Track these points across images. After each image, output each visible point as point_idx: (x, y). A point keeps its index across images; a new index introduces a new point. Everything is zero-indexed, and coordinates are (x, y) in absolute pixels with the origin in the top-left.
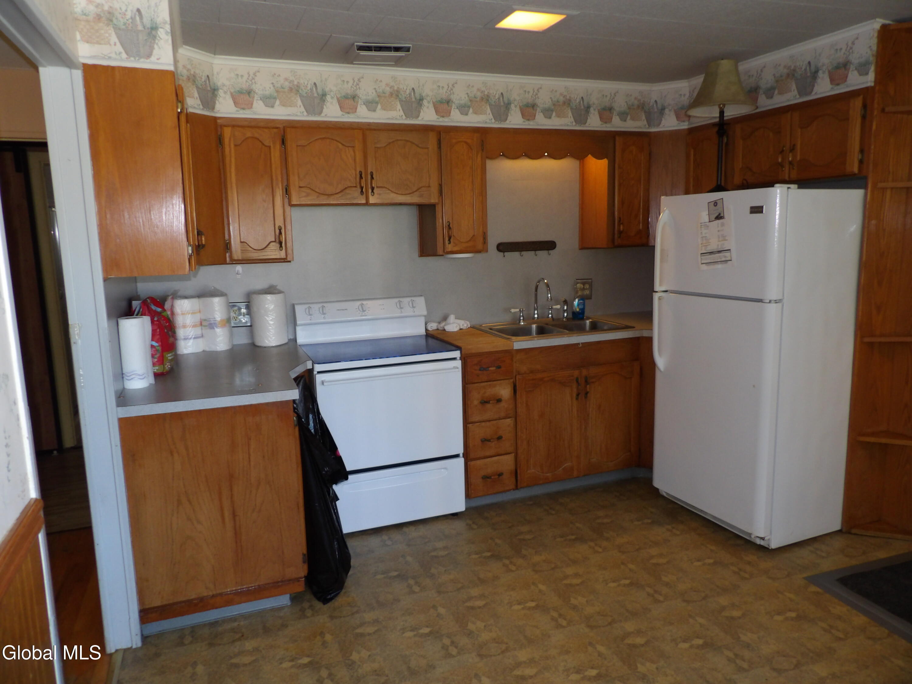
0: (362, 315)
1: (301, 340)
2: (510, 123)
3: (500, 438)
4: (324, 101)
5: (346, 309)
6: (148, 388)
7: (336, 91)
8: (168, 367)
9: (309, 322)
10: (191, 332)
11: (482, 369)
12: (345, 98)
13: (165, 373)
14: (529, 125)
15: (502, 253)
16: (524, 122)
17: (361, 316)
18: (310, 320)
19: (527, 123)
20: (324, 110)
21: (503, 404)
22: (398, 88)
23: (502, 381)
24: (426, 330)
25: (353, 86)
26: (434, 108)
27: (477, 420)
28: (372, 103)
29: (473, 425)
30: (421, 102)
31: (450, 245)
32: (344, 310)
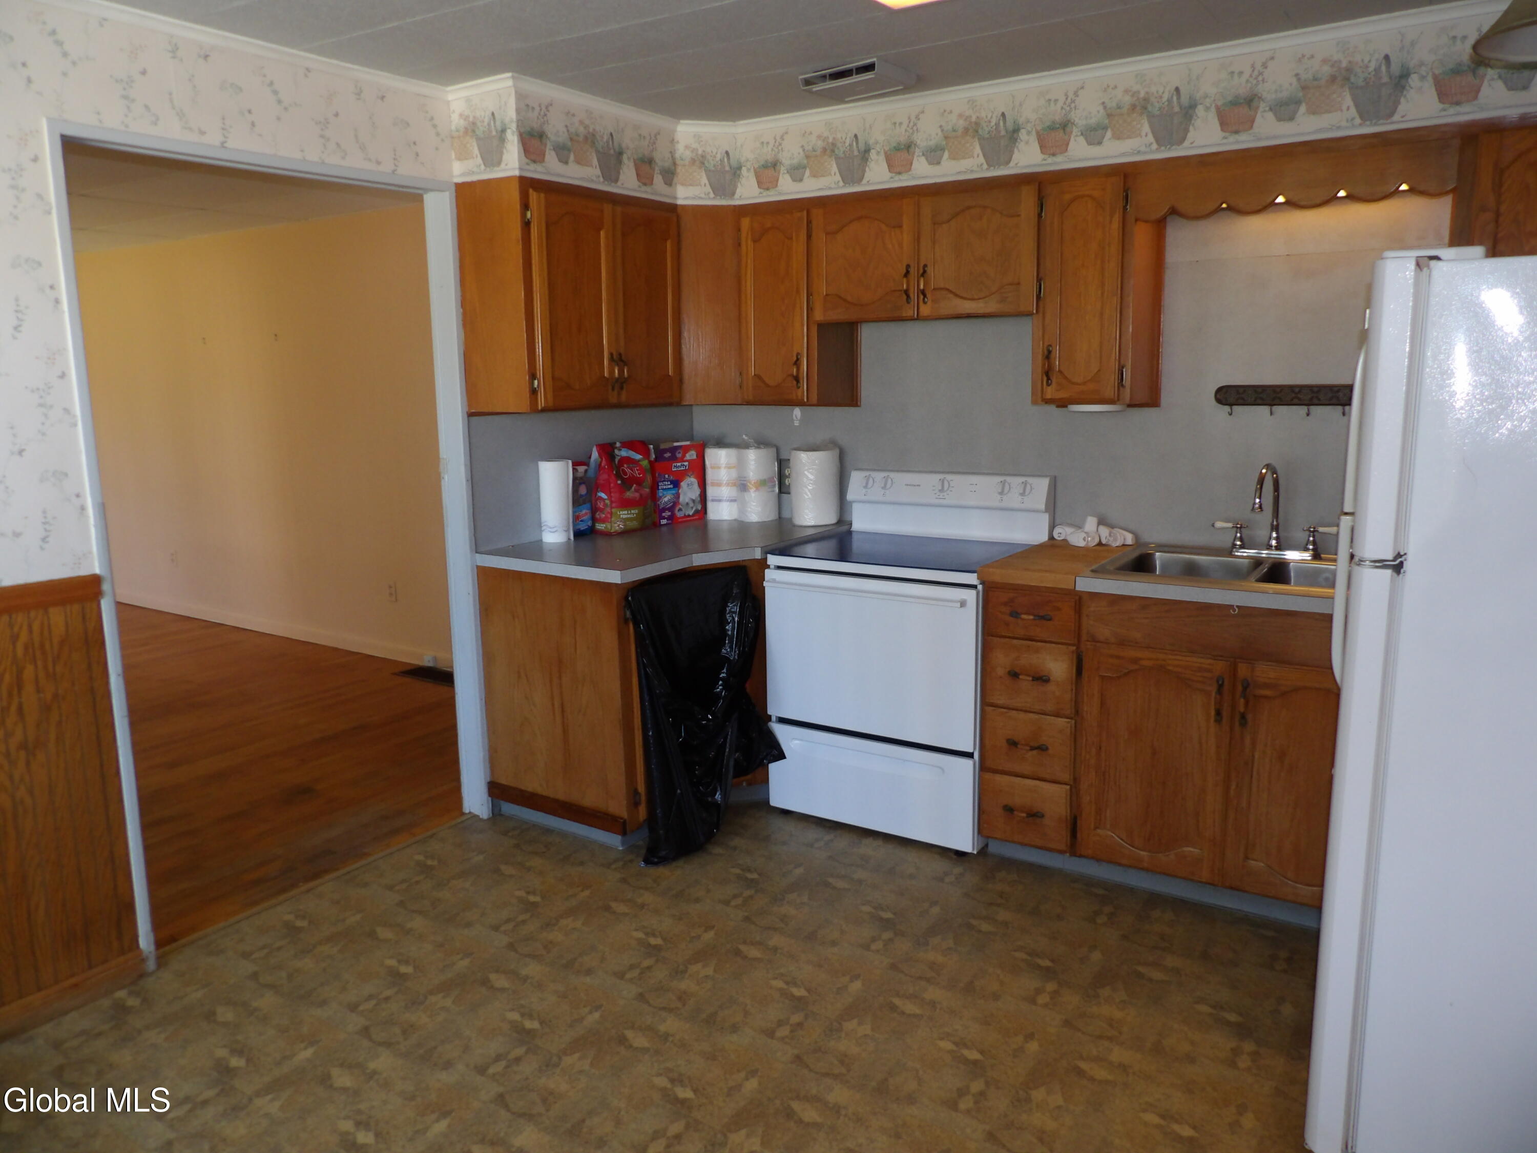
0: (939, 497)
1: (857, 526)
2: (1193, 145)
3: (1042, 748)
4: (867, 160)
5: (919, 486)
6: (562, 544)
7: (884, 141)
8: (619, 526)
9: (863, 498)
10: (726, 492)
11: (1015, 614)
12: (896, 150)
13: (613, 533)
14: (1237, 142)
15: (1227, 408)
16: (1225, 138)
17: (937, 498)
18: (865, 495)
19: (1232, 138)
20: (866, 175)
21: (1051, 687)
22: (978, 117)
23: (1053, 645)
24: (1051, 538)
25: (908, 129)
26: (1039, 142)
27: (1000, 702)
28: (935, 152)
29: (994, 710)
30: (1015, 135)
31: (1049, 388)
32: (915, 486)
